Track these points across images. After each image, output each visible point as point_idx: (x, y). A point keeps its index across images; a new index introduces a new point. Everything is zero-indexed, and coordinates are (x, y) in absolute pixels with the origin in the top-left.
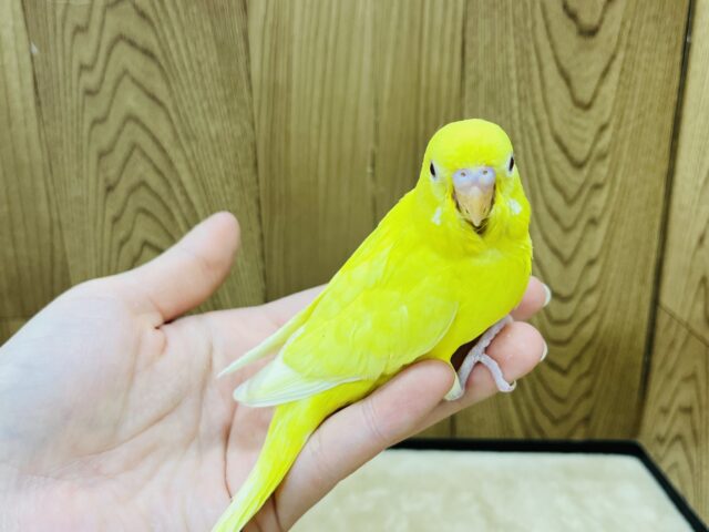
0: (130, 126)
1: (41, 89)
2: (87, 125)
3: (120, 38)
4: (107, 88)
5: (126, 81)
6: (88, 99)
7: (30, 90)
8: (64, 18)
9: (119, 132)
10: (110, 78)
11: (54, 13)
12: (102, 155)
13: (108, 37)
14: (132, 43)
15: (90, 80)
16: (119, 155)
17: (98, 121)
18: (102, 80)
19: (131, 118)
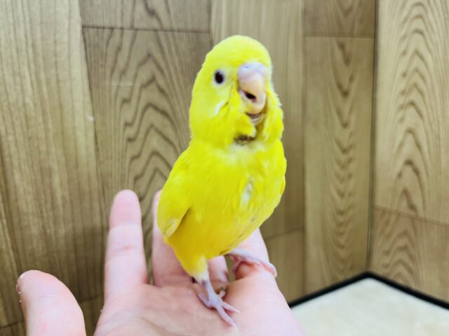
0: (154, 158)
1: (99, 140)
2: (128, 161)
3: (149, 105)
4: (141, 136)
5: (152, 131)
6: (129, 144)
7: (91, 142)
8: (116, 95)
9: (148, 163)
10: (143, 130)
11: (110, 92)
12: (137, 178)
13: (142, 104)
14: (156, 108)
15: (131, 132)
16: (147, 177)
17: (134, 158)
18: (138, 132)
19: (155, 153)
